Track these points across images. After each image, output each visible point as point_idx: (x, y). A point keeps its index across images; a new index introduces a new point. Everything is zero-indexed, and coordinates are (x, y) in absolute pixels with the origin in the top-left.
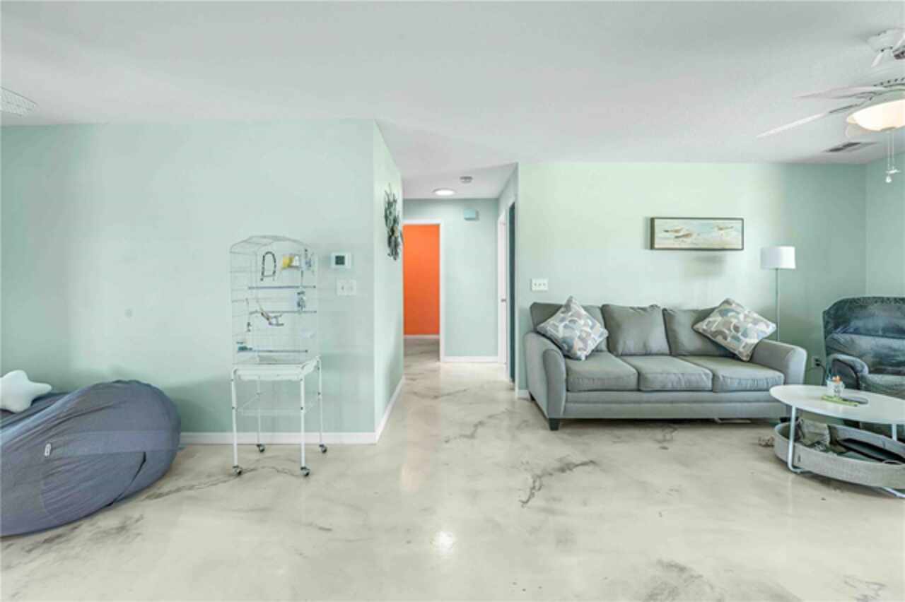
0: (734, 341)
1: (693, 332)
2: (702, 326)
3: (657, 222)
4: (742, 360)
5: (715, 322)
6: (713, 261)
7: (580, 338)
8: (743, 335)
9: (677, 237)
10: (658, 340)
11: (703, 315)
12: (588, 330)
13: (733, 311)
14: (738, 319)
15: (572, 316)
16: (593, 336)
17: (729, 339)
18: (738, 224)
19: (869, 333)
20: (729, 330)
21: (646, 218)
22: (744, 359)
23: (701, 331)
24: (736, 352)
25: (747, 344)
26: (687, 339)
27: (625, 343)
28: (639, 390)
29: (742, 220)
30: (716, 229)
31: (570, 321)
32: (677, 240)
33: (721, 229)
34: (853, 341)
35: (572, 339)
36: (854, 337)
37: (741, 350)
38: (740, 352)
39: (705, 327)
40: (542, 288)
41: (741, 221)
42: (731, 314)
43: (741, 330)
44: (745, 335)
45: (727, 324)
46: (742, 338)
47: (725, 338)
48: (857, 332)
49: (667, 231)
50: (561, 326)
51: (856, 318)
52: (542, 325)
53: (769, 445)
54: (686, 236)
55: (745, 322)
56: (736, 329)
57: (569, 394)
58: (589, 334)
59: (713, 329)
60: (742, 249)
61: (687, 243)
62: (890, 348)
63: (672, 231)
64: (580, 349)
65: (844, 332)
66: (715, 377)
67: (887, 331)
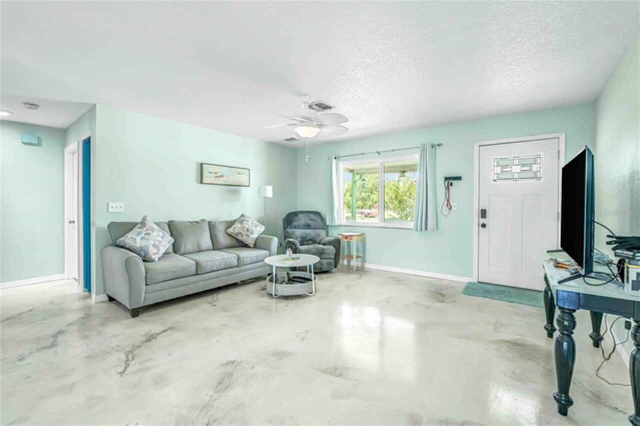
0: (248, 238)
1: (227, 235)
2: (231, 231)
3: (205, 166)
4: (250, 247)
5: (237, 227)
6: (236, 192)
7: (154, 246)
9: (216, 177)
10: (207, 242)
11: (231, 224)
12: (160, 239)
13: (246, 221)
14: (248, 225)
15: (147, 230)
16: (164, 243)
17: (245, 237)
18: (247, 172)
19: (299, 228)
20: (244, 231)
21: (198, 164)
22: (252, 246)
23: (230, 233)
24: (248, 244)
25: (253, 239)
26: (223, 240)
27: (186, 246)
28: (197, 274)
29: (249, 170)
30: (237, 174)
31: (146, 234)
32: (217, 179)
33: (239, 174)
34: (293, 232)
35: (148, 247)
36: (295, 230)
37: (250, 242)
38: (250, 244)
40: (119, 210)
42: (245, 223)
43: (250, 231)
44: (252, 233)
45: (243, 228)
46: (251, 235)
47: (243, 236)
48: (295, 228)
49: (210, 173)
50: (138, 239)
51: (295, 221)
52: (122, 239)
53: (265, 289)
54: (221, 177)
55: (252, 226)
56: (248, 230)
57: (148, 287)
58: (160, 242)
59: (237, 232)
60: (249, 186)
61: (222, 181)
62: (306, 234)
63: (213, 173)
64: (154, 254)
65: (291, 228)
66: (239, 258)
67: (304, 226)
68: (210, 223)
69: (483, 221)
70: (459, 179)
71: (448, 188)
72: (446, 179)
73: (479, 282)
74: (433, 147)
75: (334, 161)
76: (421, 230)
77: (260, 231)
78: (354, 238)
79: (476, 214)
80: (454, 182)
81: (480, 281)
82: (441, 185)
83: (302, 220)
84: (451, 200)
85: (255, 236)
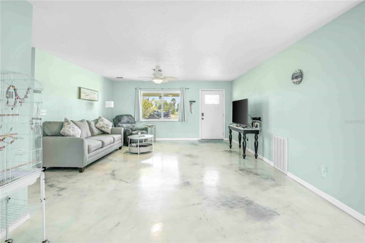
0: (107, 129)
2: (98, 125)
3: (82, 89)
4: (107, 133)
5: (101, 123)
6: (92, 104)
9: (86, 95)
10: (88, 132)
11: (96, 121)
13: (104, 120)
14: (106, 122)
17: (106, 128)
18: (97, 93)
19: (124, 123)
21: (78, 87)
22: (110, 133)
23: (97, 127)
26: (96, 131)
28: (102, 147)
29: (98, 92)
30: (94, 94)
34: (122, 125)
37: (109, 131)
39: (99, 126)
40: (44, 114)
43: (108, 125)
44: (109, 126)
45: (104, 124)
46: (109, 128)
47: (105, 128)
48: (122, 123)
49: (84, 93)
51: (122, 120)
54: (88, 95)
55: (108, 123)
56: (107, 125)
59: (101, 126)
60: (98, 101)
61: (88, 98)
62: (128, 126)
65: (120, 123)
66: (114, 139)
67: (127, 122)
68: (87, 121)
69: (202, 117)
70: (195, 102)
71: (191, 105)
72: (190, 102)
73: (202, 139)
74: (186, 89)
75: (139, 90)
76: (182, 121)
77: (111, 125)
78: (153, 126)
79: (201, 115)
80: (193, 103)
82: (188, 104)
83: (125, 119)
84: (192, 109)
85: (111, 128)
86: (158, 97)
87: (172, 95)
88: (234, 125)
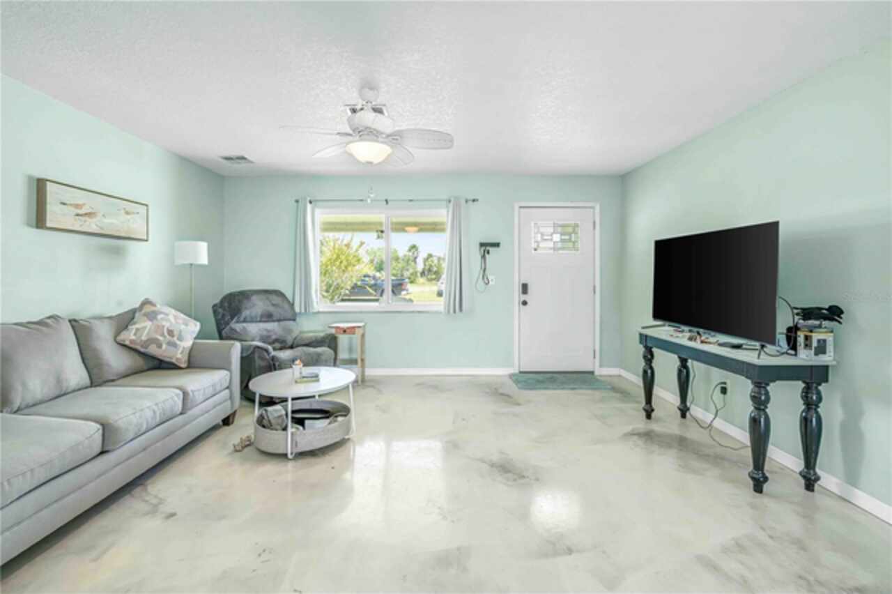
0: (172, 349)
2: (128, 336)
4: (176, 368)
5: (145, 327)
6: (118, 252)
8: (178, 339)
9: (78, 215)
10: (75, 373)
11: (125, 321)
13: (161, 313)
14: (168, 320)
17: (164, 346)
18: (142, 210)
19: (252, 320)
20: (163, 335)
21: (30, 178)
22: (183, 365)
23: (127, 343)
24: (174, 361)
25: (184, 348)
26: (115, 360)
28: (104, 452)
29: (147, 205)
30: (123, 212)
32: (78, 218)
33: (127, 213)
34: (244, 328)
36: (245, 325)
37: (179, 356)
38: (177, 359)
39: (133, 337)
41: (145, 207)
42: (159, 317)
43: (176, 333)
44: (180, 339)
45: (159, 328)
46: (178, 342)
47: (160, 346)
48: (245, 321)
49: (64, 204)
51: (246, 308)
54: (90, 215)
55: (177, 323)
56: (171, 333)
59: (144, 338)
60: (147, 240)
61: (91, 224)
62: (268, 331)
63: (71, 205)
65: (237, 322)
67: (262, 316)
68: (73, 323)
69: (524, 297)
70: (497, 245)
71: (483, 257)
72: (482, 245)
73: (521, 372)
74: (467, 201)
75: (309, 207)
76: (455, 312)
77: (193, 332)
78: (357, 330)
79: (517, 289)
80: (491, 249)
81: (522, 370)
82: (476, 253)
83: (258, 306)
84: (487, 272)
85: (188, 343)
86: (375, 235)
87: (416, 229)
88: (665, 331)
